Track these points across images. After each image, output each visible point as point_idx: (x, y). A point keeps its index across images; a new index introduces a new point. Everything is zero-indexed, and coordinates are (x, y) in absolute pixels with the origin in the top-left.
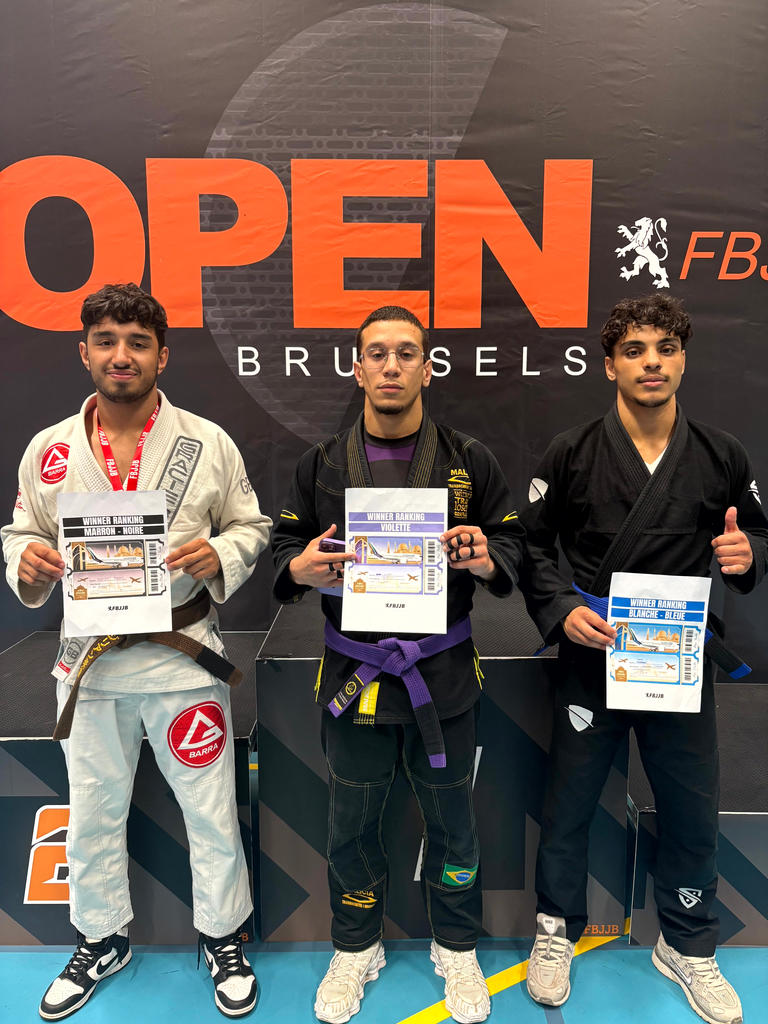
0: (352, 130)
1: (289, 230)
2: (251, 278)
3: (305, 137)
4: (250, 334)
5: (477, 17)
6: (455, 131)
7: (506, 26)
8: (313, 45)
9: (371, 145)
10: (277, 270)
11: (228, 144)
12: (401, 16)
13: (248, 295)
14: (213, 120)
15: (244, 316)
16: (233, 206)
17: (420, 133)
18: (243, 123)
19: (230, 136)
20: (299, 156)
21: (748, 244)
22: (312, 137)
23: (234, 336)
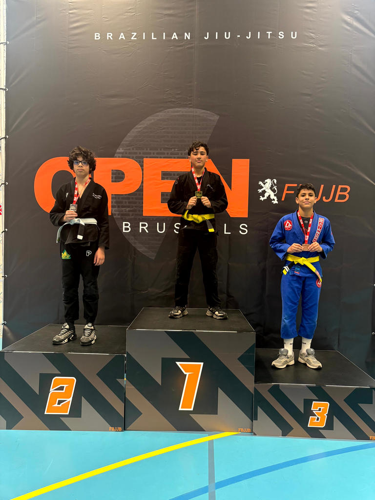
0: (165, 149)
1: (142, 182)
2: (129, 198)
3: (149, 151)
4: (127, 218)
5: (209, 112)
7: (218, 115)
8: (153, 121)
9: (171, 154)
11: (122, 153)
12: (183, 112)
13: (127, 204)
14: (117, 145)
15: (126, 211)
16: (123, 174)
18: (128, 146)
22: (151, 151)
23: (122, 218)
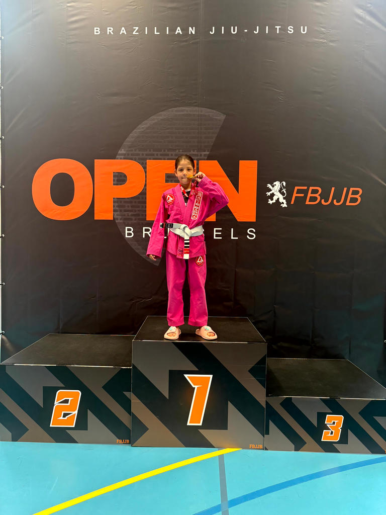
0: (169, 150)
1: (145, 185)
2: (131, 202)
3: (152, 152)
4: (130, 222)
5: (215, 111)
6: (207, 150)
8: (156, 121)
10: (141, 199)
11: (124, 155)
12: (187, 111)
13: (130, 208)
15: (128, 216)
16: (125, 176)
17: (194, 151)
18: (130, 147)
19: (125, 152)
20: (150, 159)
21: (316, 191)
22: (154, 153)
23: (124, 223)
